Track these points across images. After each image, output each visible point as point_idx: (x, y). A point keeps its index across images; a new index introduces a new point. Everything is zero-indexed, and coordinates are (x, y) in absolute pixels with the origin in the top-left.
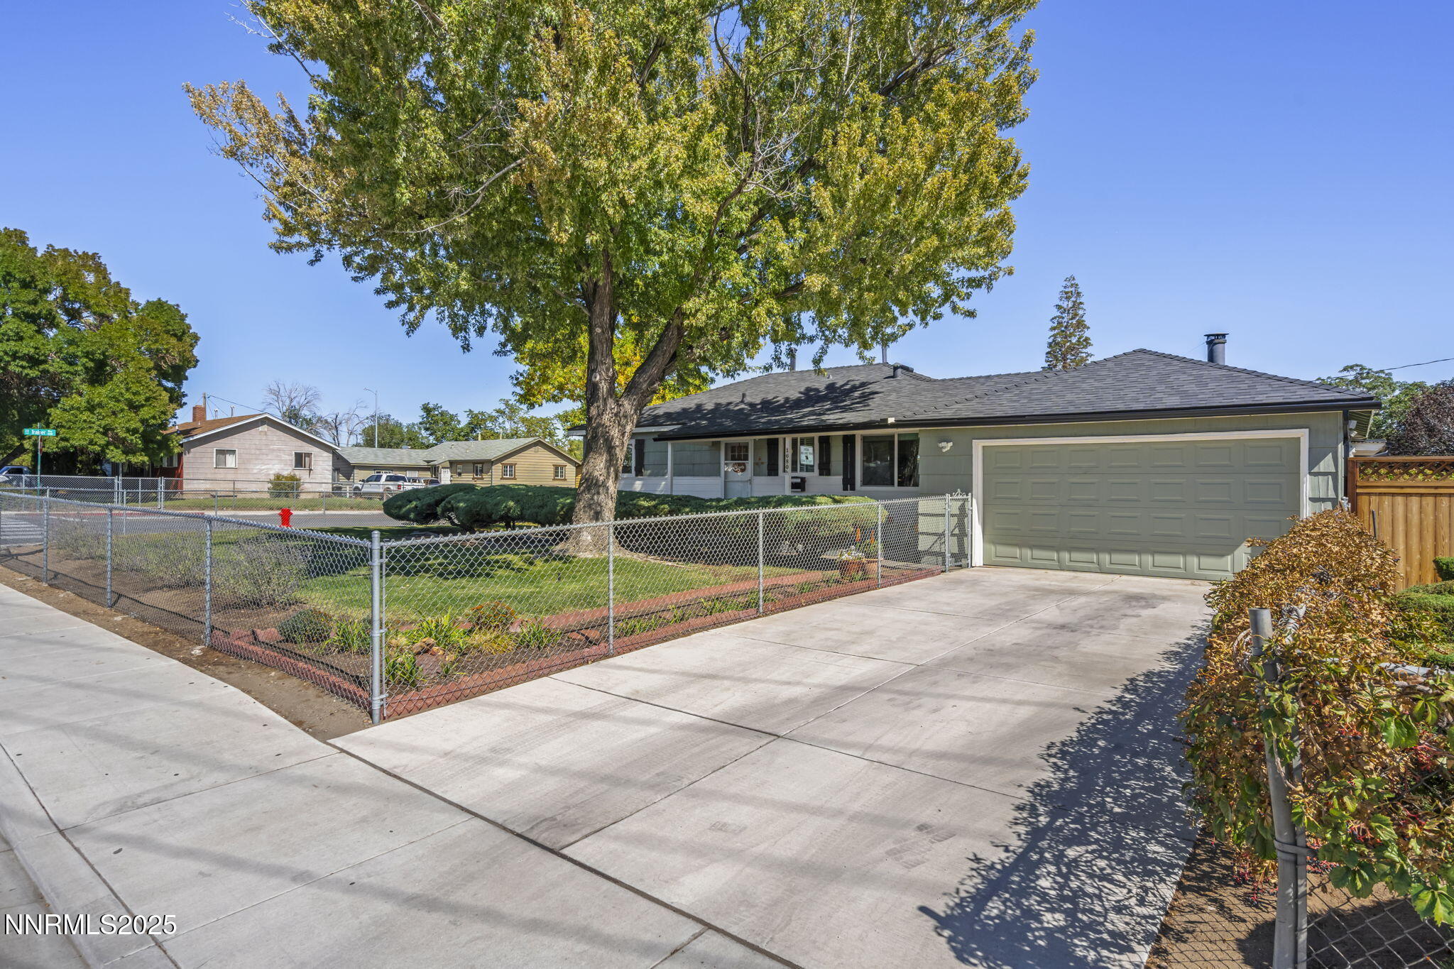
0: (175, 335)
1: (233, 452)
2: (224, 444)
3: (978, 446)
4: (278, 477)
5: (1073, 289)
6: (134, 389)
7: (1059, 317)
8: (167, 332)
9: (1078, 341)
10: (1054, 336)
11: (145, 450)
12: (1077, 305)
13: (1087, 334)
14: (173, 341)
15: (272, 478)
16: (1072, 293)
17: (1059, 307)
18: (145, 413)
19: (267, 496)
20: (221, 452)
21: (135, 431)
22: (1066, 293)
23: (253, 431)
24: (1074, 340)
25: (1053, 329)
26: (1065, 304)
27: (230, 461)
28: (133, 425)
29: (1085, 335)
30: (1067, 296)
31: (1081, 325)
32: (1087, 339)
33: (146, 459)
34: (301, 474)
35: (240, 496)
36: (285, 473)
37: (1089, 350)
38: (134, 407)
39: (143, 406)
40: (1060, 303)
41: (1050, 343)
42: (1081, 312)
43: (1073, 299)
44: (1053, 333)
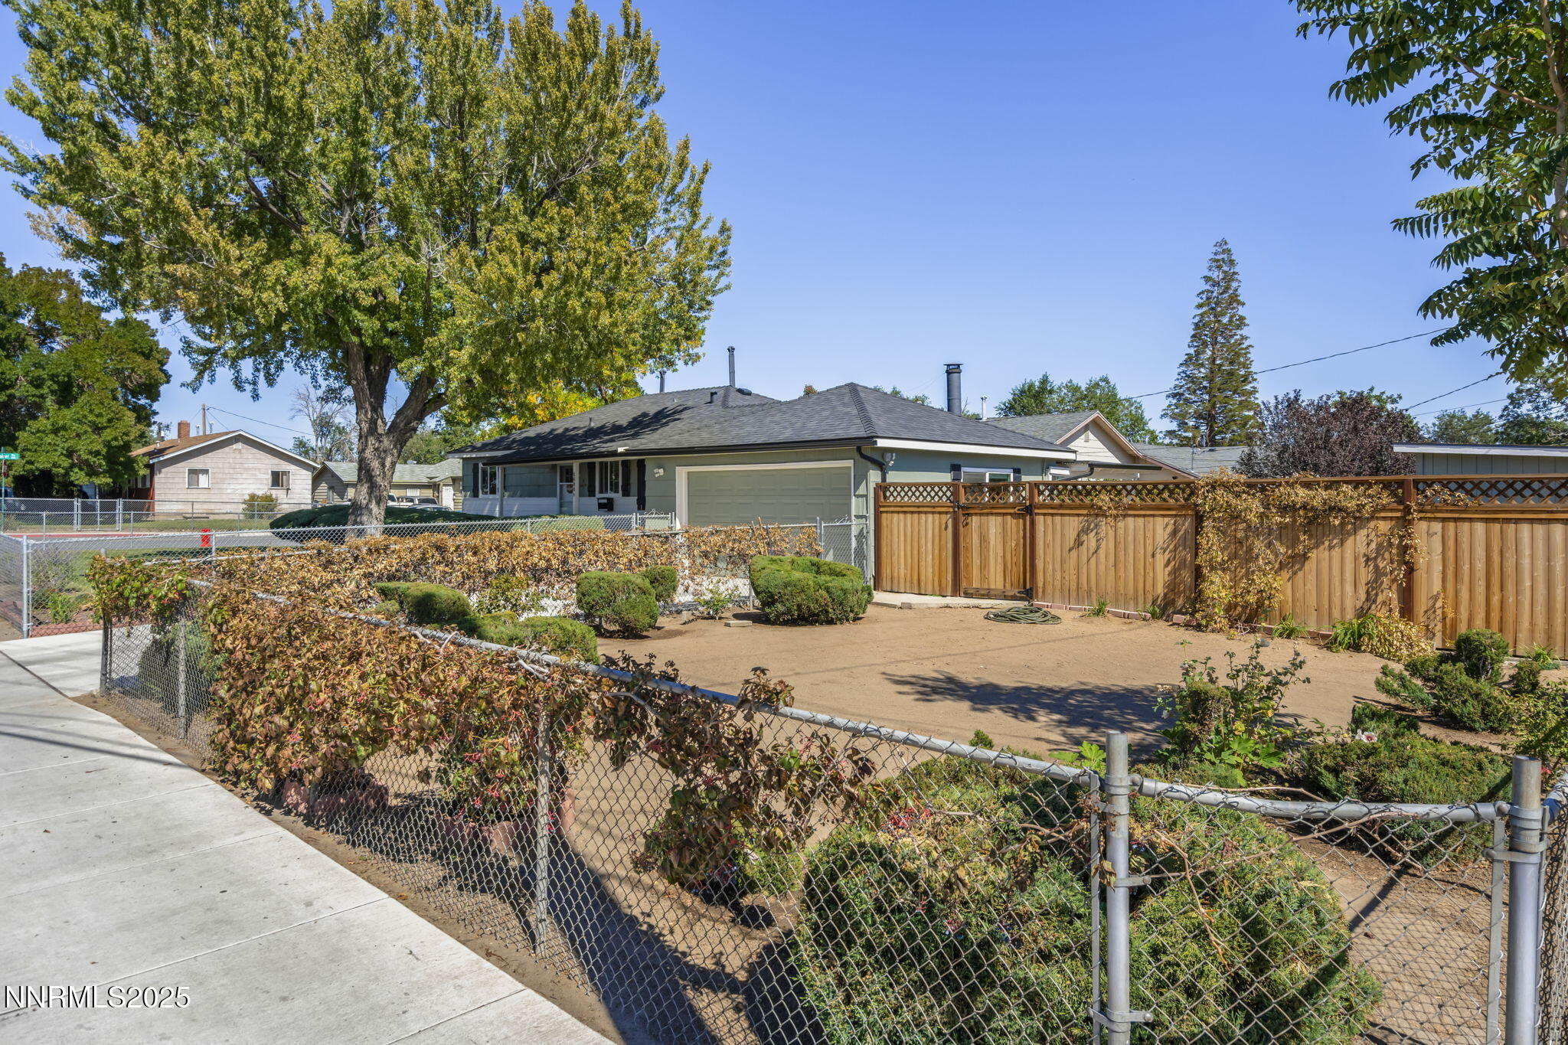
0: (143, 353)
1: (206, 472)
2: (197, 463)
3: (682, 474)
4: (253, 497)
5: (1225, 256)
6: (97, 411)
7: (1208, 291)
8: (134, 350)
9: (1231, 321)
10: (1202, 315)
11: (110, 472)
12: (1230, 277)
13: (1241, 311)
14: (139, 359)
15: (247, 498)
16: (1224, 261)
17: (1207, 279)
18: (108, 435)
19: (242, 517)
20: (194, 472)
21: (97, 453)
22: (1217, 261)
23: (226, 449)
24: (1225, 320)
25: (1200, 306)
26: (1216, 275)
27: (203, 480)
28: (96, 447)
29: (1240, 313)
30: (1217, 264)
31: (1234, 300)
32: (1242, 318)
33: (109, 480)
34: (278, 494)
35: (212, 517)
36: (260, 493)
37: (1245, 331)
38: (98, 429)
39: (105, 428)
40: (1209, 274)
41: (1196, 325)
42: (1234, 285)
43: (1225, 268)
44: (1200, 311)
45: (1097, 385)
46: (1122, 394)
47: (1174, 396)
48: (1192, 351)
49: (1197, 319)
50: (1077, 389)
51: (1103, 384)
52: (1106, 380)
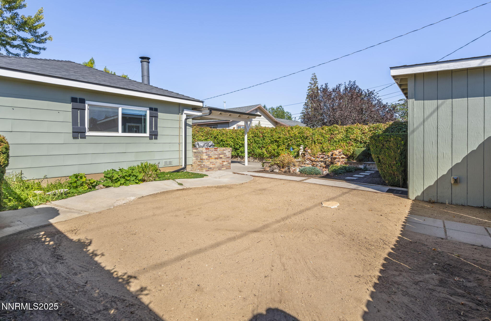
5: (315, 77)
7: (310, 86)
17: (310, 83)
22: (313, 78)
25: (308, 90)
26: (313, 82)
30: (313, 79)
40: (311, 82)
41: (308, 95)
42: (317, 84)
43: (315, 80)
44: (309, 91)
45: (279, 108)
46: (285, 111)
47: (302, 113)
48: (306, 101)
49: (308, 93)
50: (274, 109)
51: (280, 107)
52: (281, 106)
